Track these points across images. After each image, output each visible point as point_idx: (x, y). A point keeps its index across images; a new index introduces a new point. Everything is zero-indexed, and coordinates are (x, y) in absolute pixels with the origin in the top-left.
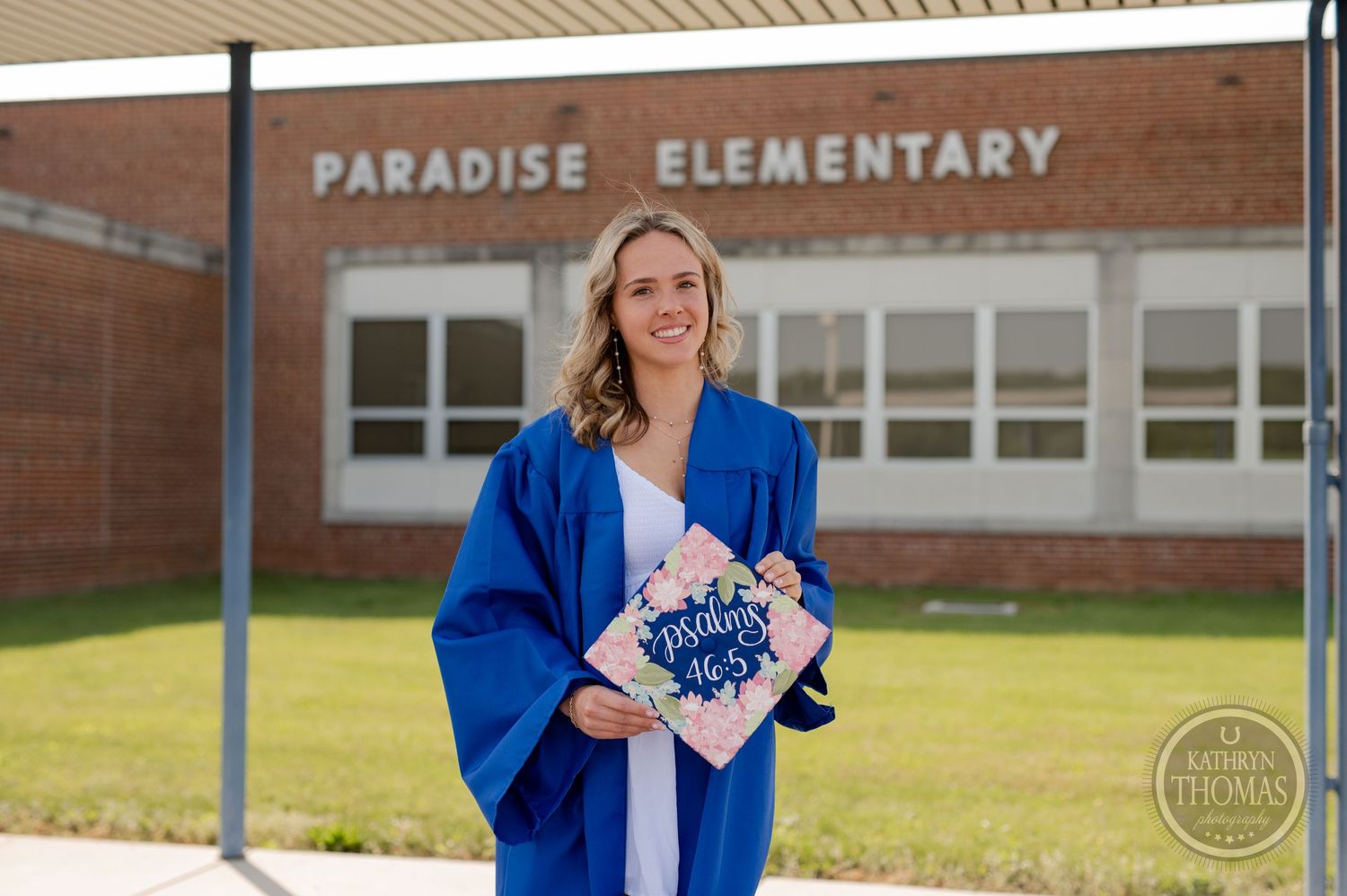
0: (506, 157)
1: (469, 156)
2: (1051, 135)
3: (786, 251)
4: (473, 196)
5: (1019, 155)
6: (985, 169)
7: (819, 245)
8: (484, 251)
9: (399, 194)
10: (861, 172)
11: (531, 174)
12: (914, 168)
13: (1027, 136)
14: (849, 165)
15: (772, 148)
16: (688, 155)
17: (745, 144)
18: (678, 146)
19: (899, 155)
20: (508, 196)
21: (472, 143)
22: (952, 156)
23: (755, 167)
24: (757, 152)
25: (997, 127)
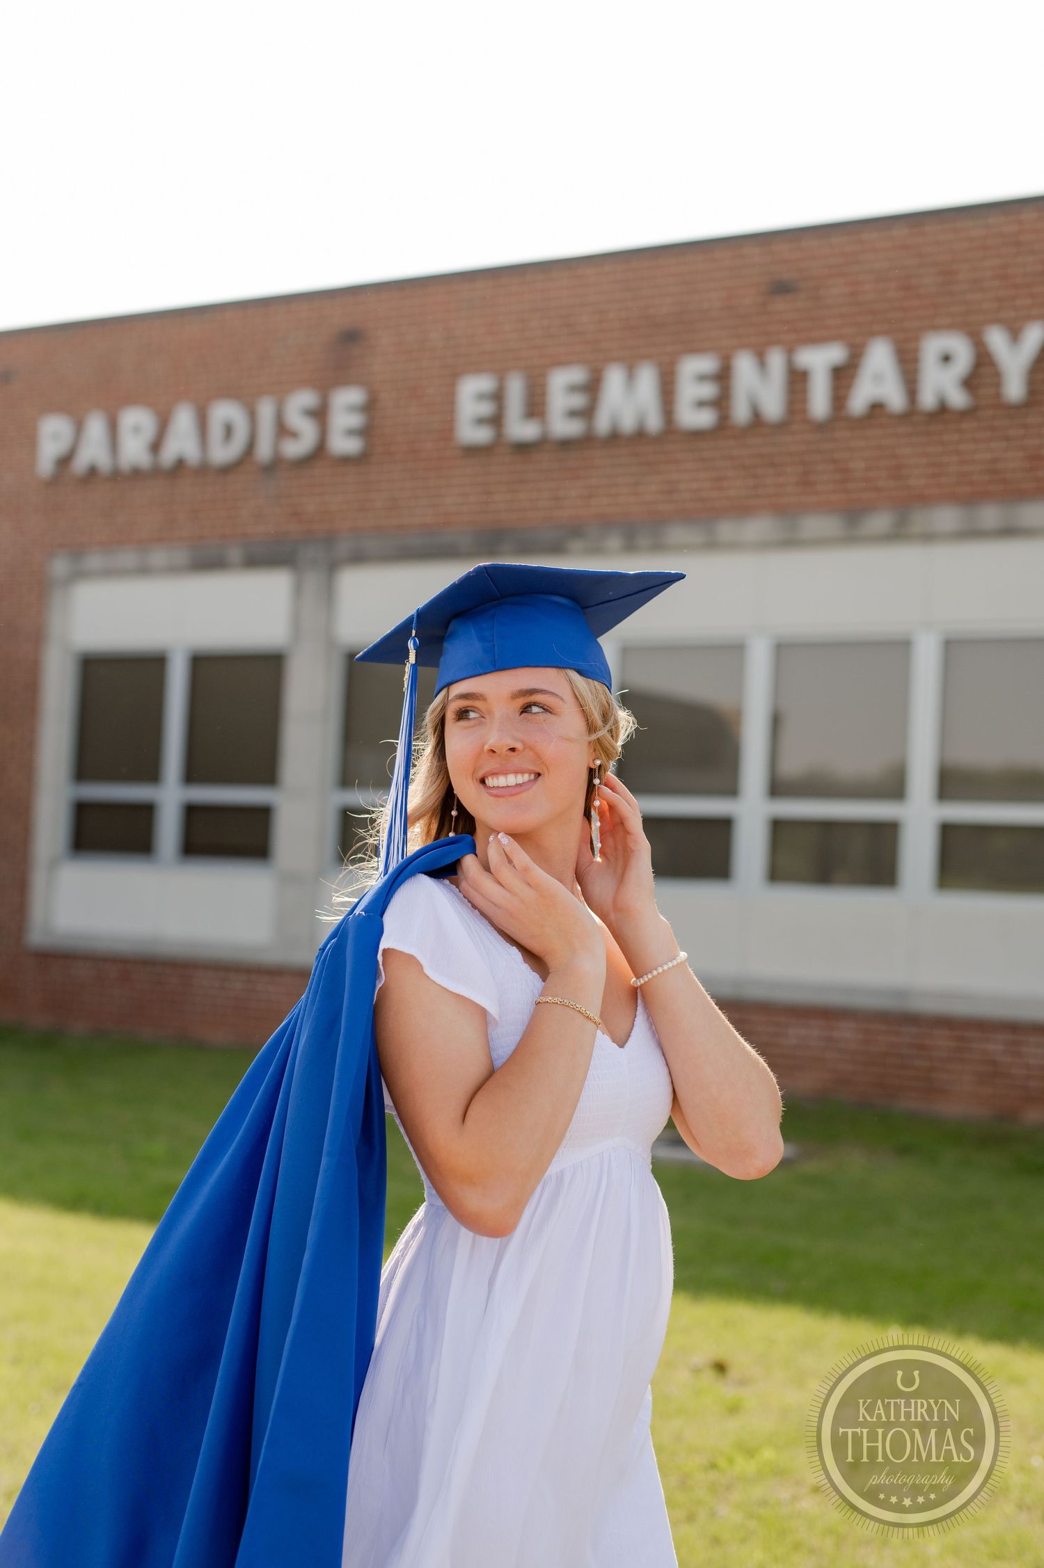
0: (266, 412)
1: (220, 413)
2: (1031, 340)
4: (222, 470)
5: (982, 372)
6: (927, 398)
9: (136, 472)
10: (741, 413)
11: (296, 436)
12: (819, 402)
13: (996, 339)
14: (721, 403)
15: (614, 379)
16: (498, 397)
17: (577, 375)
18: (485, 384)
19: (797, 380)
20: (265, 470)
22: (877, 378)
23: (589, 412)
24: (593, 387)
25: (951, 327)
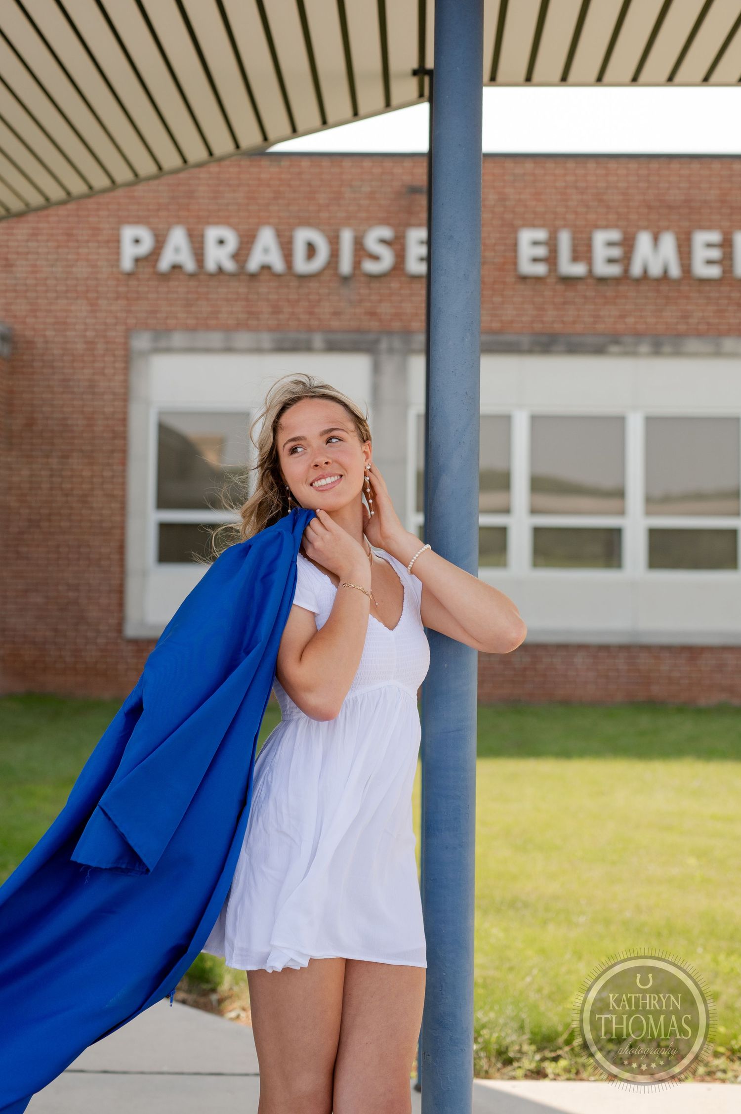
0: (347, 237)
1: (302, 236)
3: (657, 351)
4: (306, 278)
8: (318, 340)
9: (219, 272)
10: (740, 270)
11: (376, 258)
14: (725, 263)
15: (643, 241)
16: (551, 244)
17: (615, 235)
18: (541, 235)
20: (347, 279)
21: (308, 222)
23: (626, 259)
24: (628, 244)
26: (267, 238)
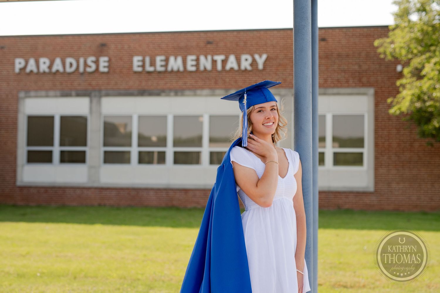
0: (82, 61)
1: (69, 60)
2: (264, 57)
3: (176, 94)
4: (70, 74)
5: (254, 63)
6: (243, 68)
7: (187, 92)
8: (73, 93)
9: (44, 73)
11: (90, 67)
12: (219, 67)
13: (257, 57)
14: (197, 65)
15: (172, 59)
16: (143, 61)
17: (163, 58)
18: (140, 58)
19: (214, 62)
20: (82, 74)
21: (70, 56)
22: (232, 63)
23: (166, 66)
24: (167, 60)
25: (247, 53)
26: (58, 61)
